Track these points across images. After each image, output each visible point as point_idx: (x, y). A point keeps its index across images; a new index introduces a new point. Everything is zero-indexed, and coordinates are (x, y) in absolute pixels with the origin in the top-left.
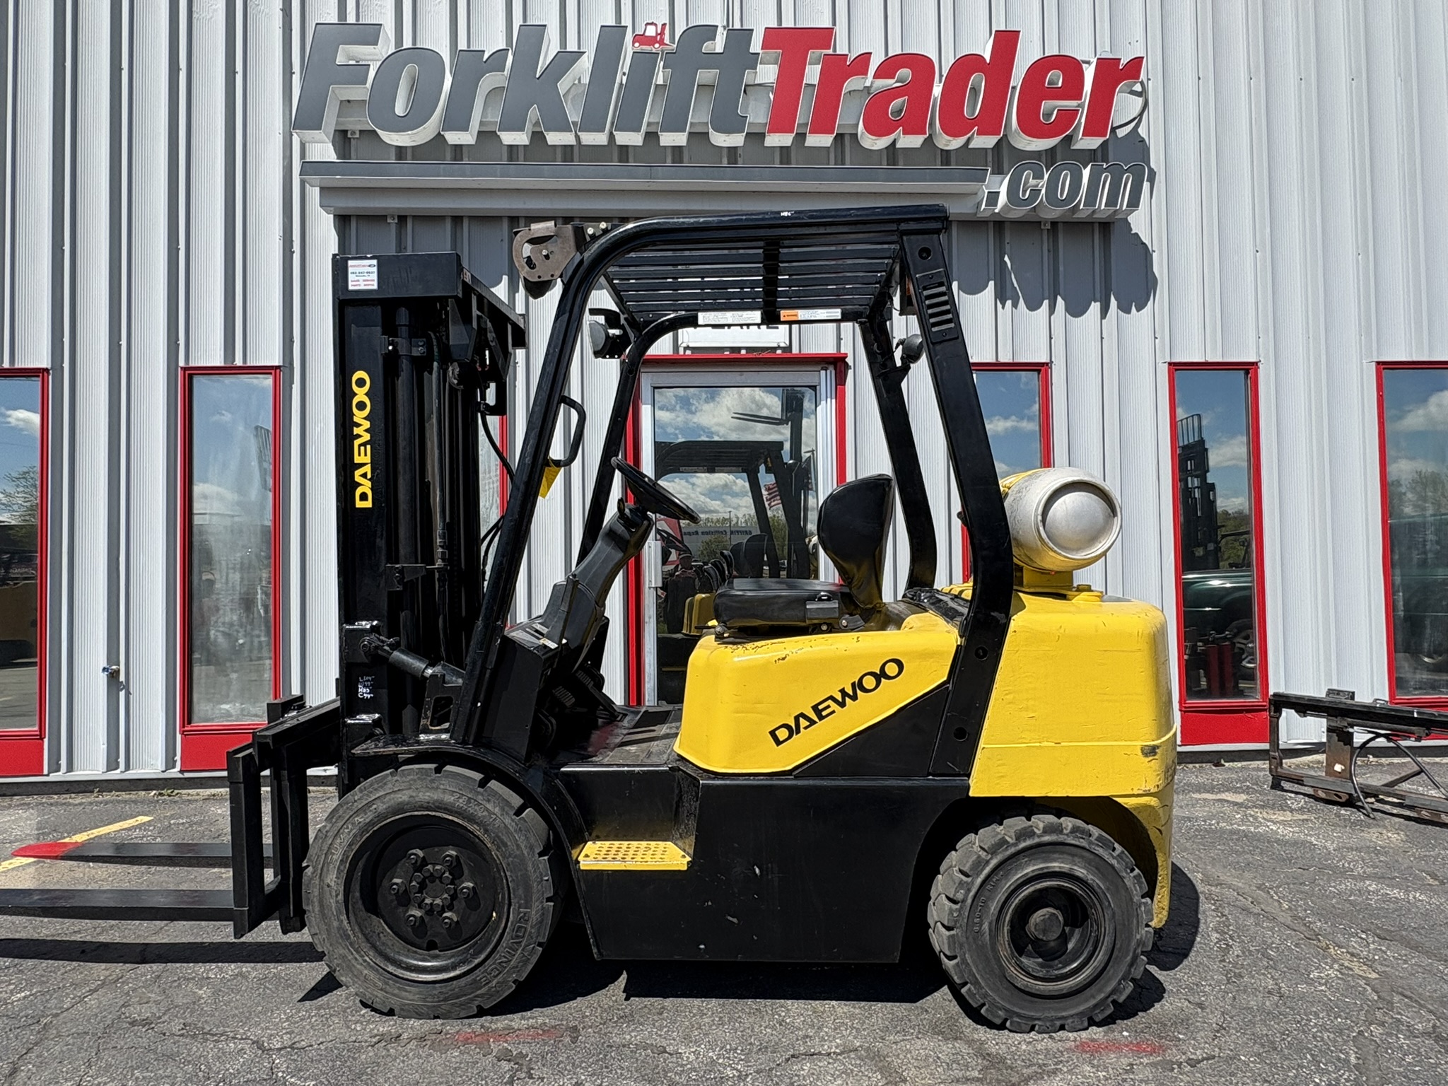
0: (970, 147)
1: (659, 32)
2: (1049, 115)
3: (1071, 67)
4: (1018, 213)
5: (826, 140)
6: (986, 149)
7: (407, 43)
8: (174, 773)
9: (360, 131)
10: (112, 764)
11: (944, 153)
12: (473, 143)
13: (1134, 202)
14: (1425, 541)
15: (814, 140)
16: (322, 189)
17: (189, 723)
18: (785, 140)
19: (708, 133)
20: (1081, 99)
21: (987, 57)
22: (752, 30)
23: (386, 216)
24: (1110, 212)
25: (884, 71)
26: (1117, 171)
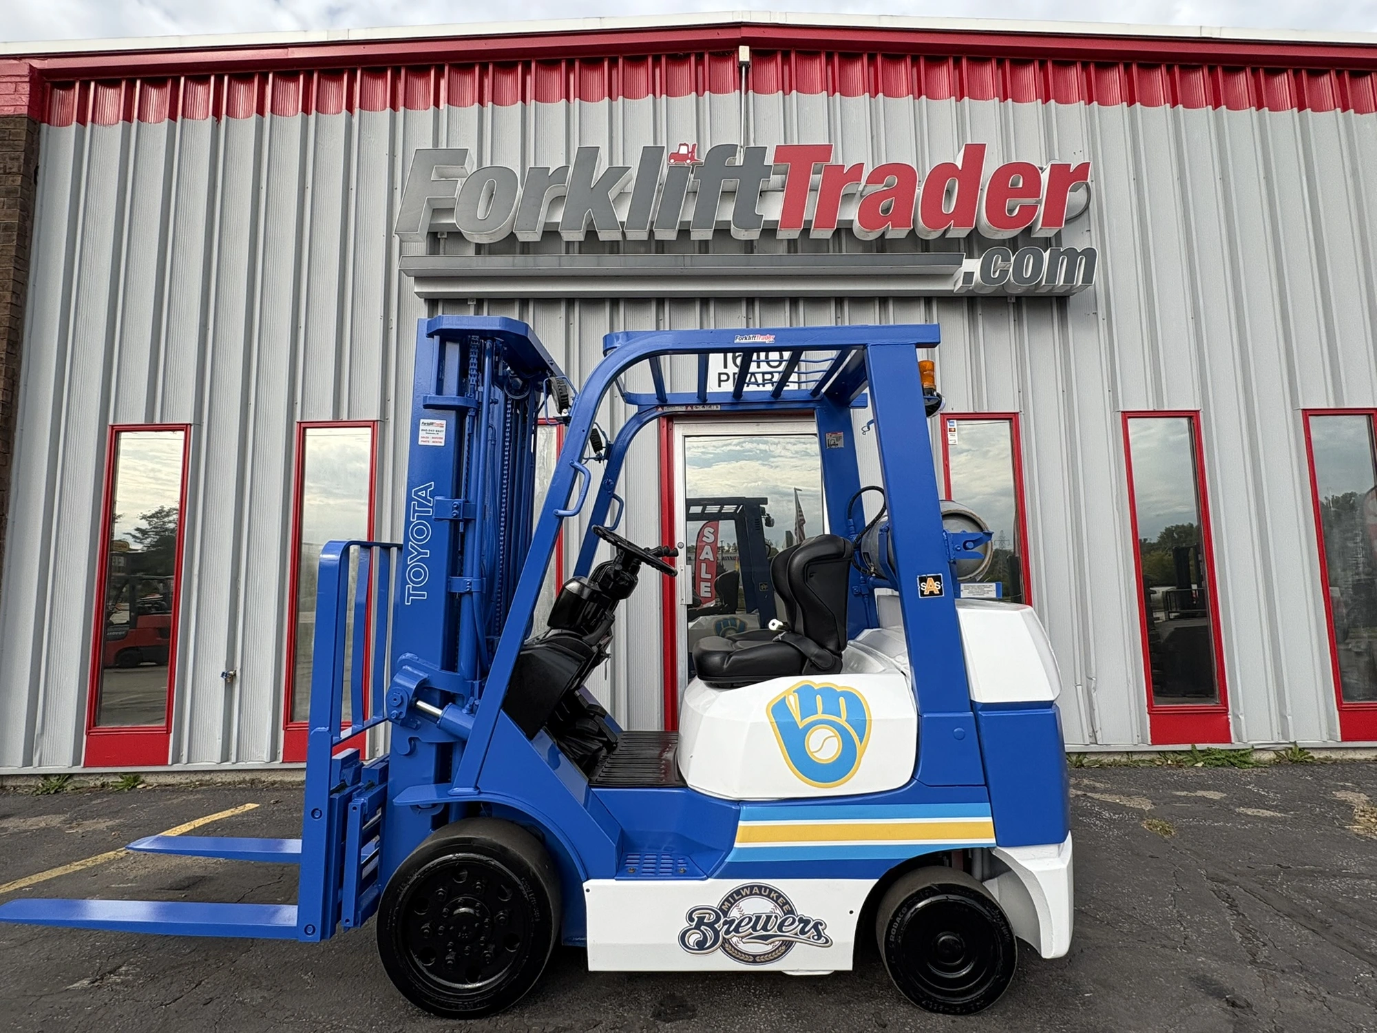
0: (947, 237)
1: (690, 150)
2: (1011, 211)
3: (1030, 172)
4: (988, 290)
5: (827, 234)
6: (959, 238)
7: (487, 163)
8: (277, 764)
9: (448, 233)
10: (225, 757)
11: (924, 243)
12: (539, 240)
13: (1088, 278)
14: (1357, 564)
15: (815, 234)
16: (415, 278)
17: (292, 721)
18: (795, 234)
19: (729, 230)
20: (1039, 197)
21: (959, 165)
22: (766, 148)
23: (467, 299)
24: (1068, 288)
25: (873, 179)
26: (1072, 254)
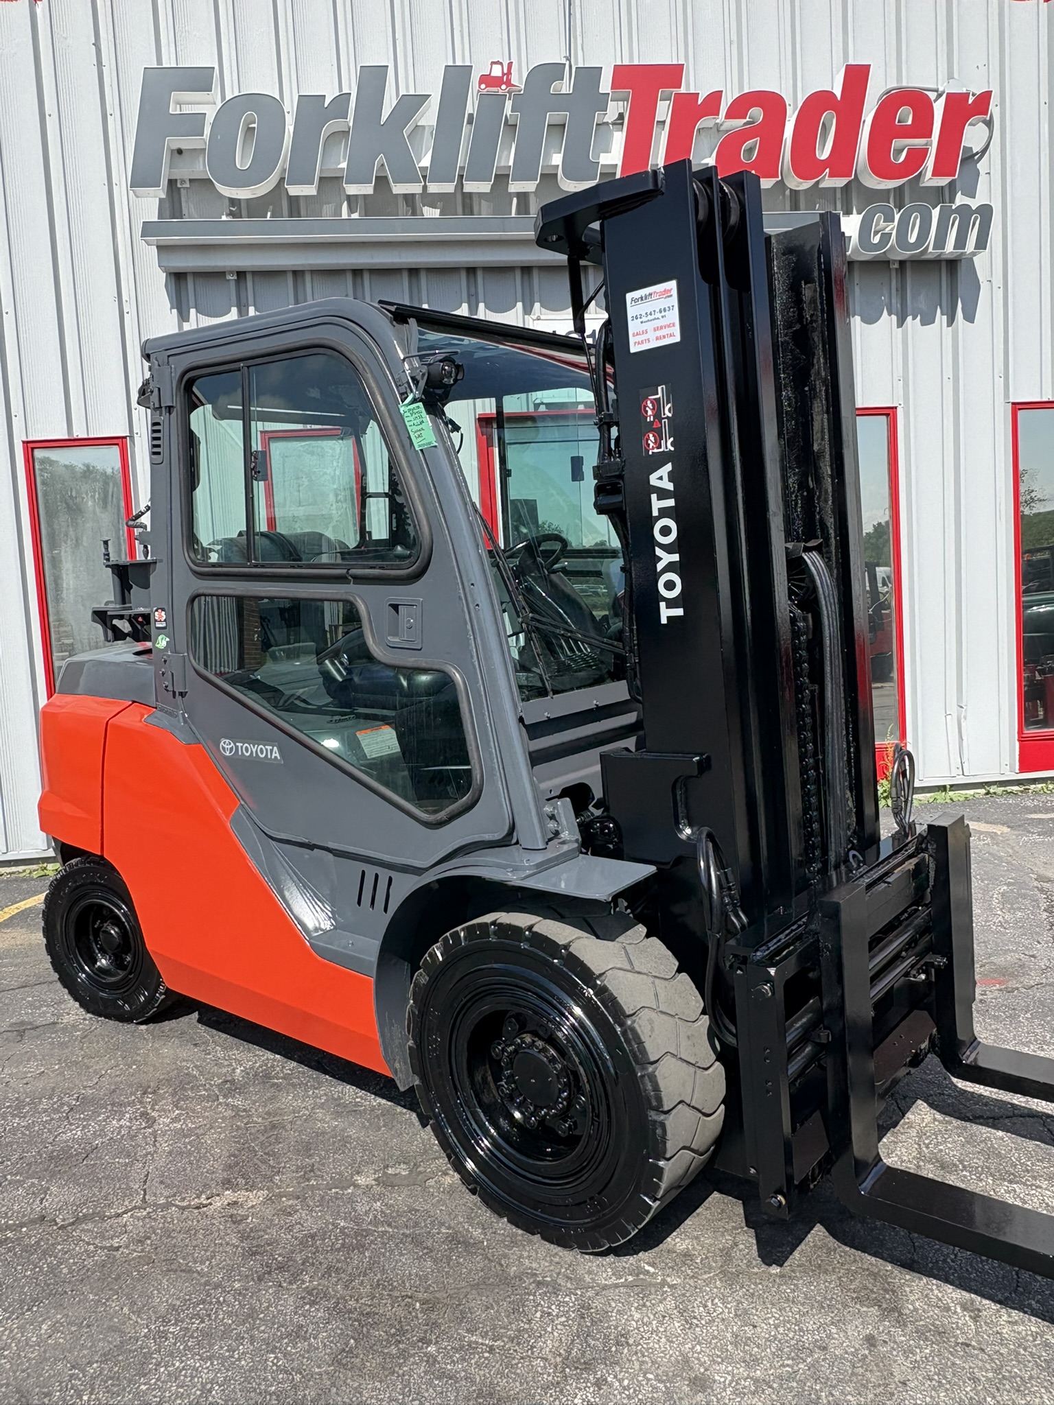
0: (821, 186)
1: (505, 71)
2: (897, 154)
3: (921, 103)
4: (868, 255)
9: (194, 180)
11: (794, 193)
13: (981, 244)
16: (158, 247)
20: (931, 137)
21: (839, 96)
22: (601, 69)
23: (224, 273)
24: (959, 253)
25: (734, 112)
26: (965, 211)
